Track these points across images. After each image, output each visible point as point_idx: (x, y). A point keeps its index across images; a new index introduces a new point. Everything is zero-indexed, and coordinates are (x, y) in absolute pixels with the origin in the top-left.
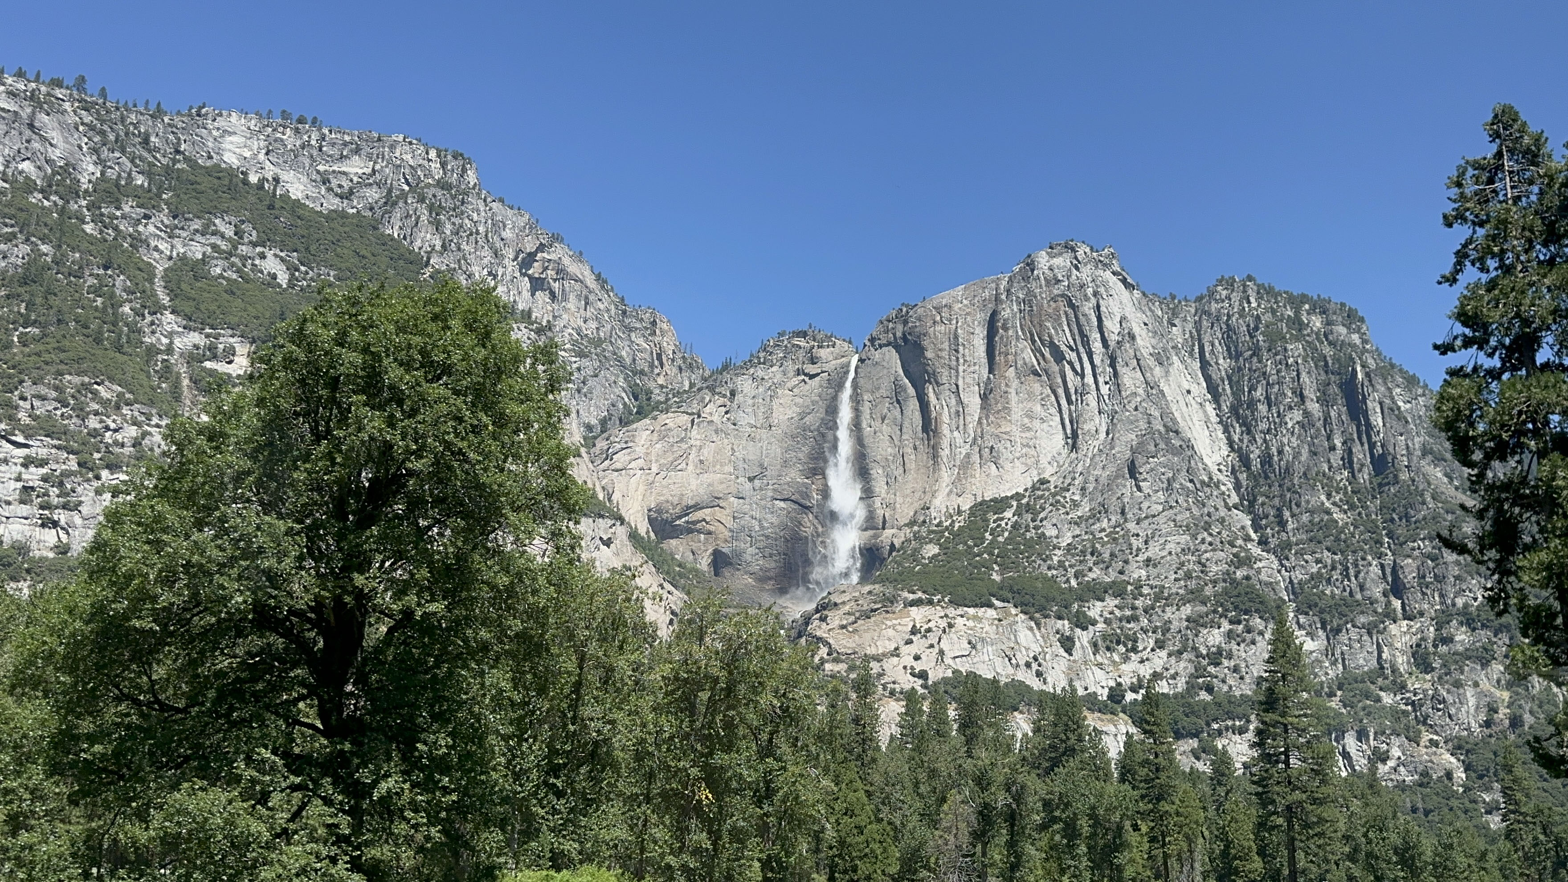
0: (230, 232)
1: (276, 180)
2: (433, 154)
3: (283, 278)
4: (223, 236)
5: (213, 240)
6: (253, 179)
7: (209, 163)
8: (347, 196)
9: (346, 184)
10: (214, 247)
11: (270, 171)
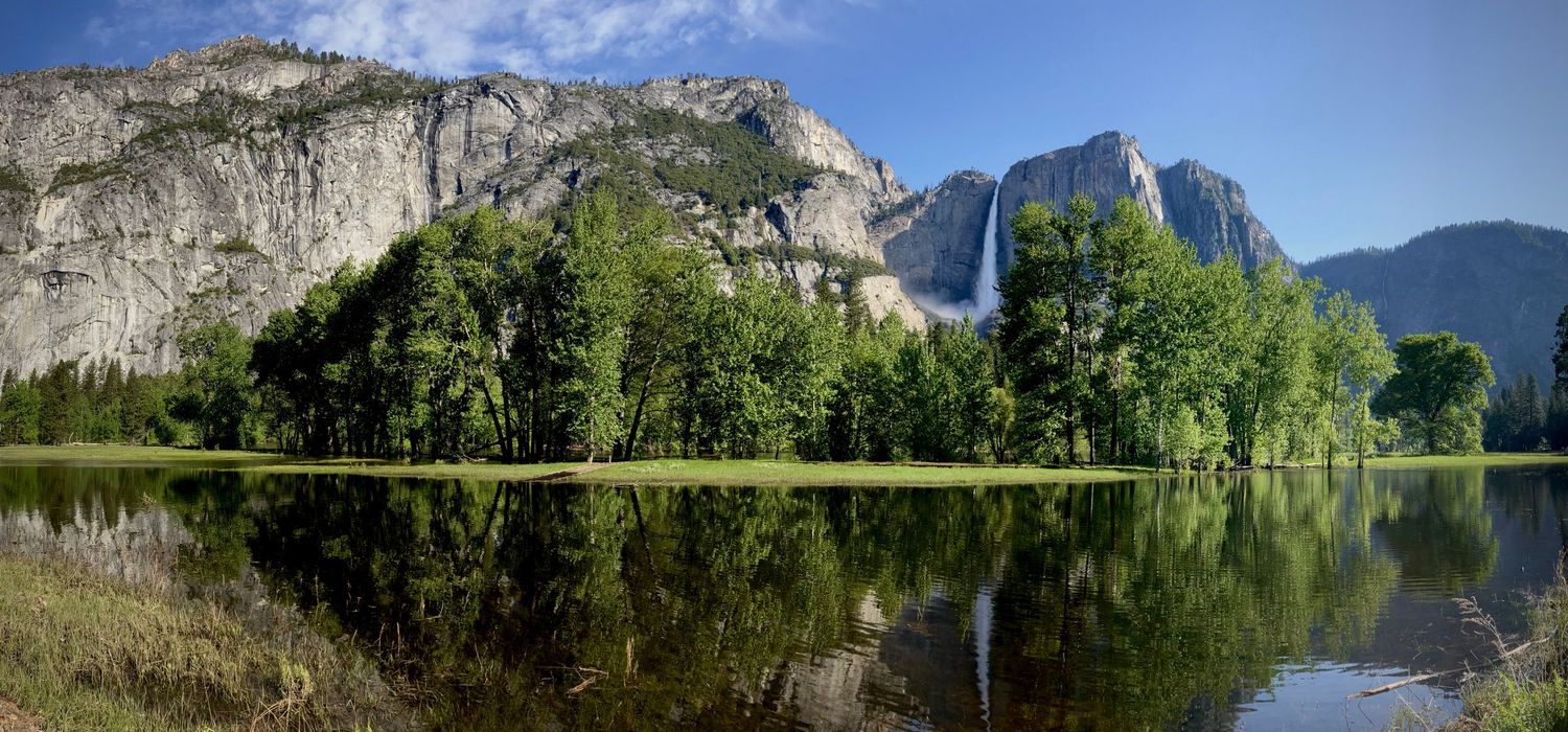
0: (677, 141)
1: (691, 110)
2: (766, 83)
3: (707, 161)
4: (676, 144)
5: (673, 147)
6: (681, 112)
7: (658, 108)
8: (725, 113)
9: (724, 106)
10: (673, 150)
11: (687, 106)
